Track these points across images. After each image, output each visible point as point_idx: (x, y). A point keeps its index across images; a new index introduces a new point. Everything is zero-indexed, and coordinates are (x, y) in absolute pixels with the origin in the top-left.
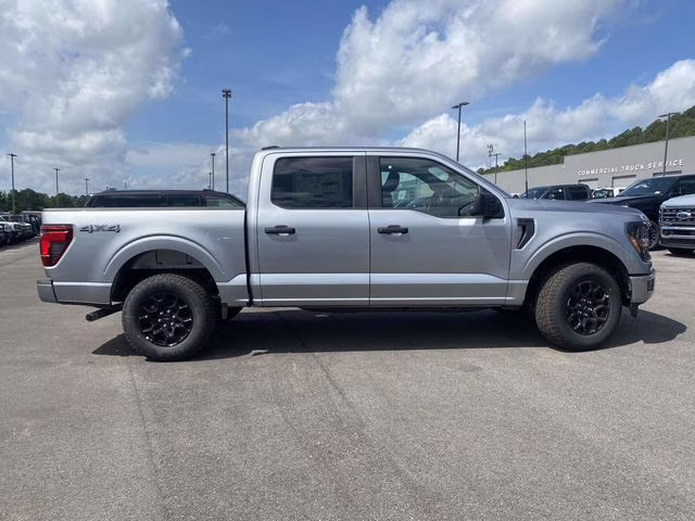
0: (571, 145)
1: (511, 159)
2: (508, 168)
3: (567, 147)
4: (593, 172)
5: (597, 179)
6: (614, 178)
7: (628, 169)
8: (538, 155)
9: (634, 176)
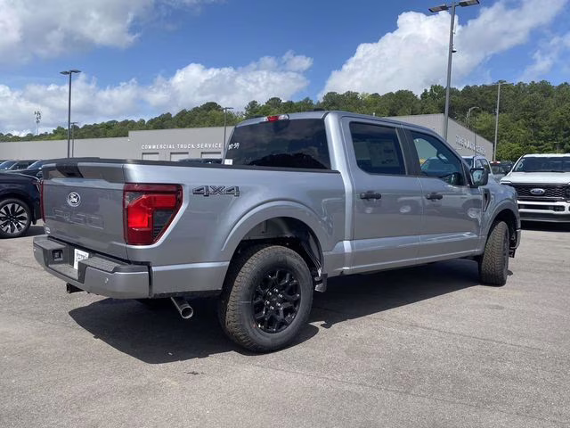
0: (114, 121)
1: (59, 128)
2: (58, 136)
3: (111, 122)
4: (154, 147)
5: (158, 153)
6: (171, 153)
7: (183, 147)
8: (86, 127)
9: (187, 153)
